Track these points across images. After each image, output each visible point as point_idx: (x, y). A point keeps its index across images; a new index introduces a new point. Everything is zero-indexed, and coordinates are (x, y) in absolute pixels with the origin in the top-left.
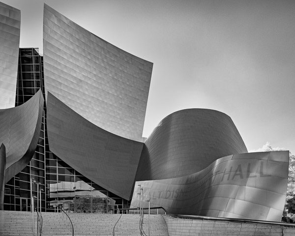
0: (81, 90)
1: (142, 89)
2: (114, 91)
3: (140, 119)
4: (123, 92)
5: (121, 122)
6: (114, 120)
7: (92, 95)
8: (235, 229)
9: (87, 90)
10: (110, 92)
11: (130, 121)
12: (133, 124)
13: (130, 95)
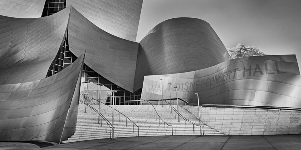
0: (92, 4)
1: (137, 3)
2: (116, 4)
3: (135, 24)
4: (123, 5)
5: (120, 27)
6: (115, 26)
7: (100, 7)
8: (274, 116)
9: (97, 4)
10: (114, 5)
11: (128, 26)
12: (130, 28)
13: (128, 7)
